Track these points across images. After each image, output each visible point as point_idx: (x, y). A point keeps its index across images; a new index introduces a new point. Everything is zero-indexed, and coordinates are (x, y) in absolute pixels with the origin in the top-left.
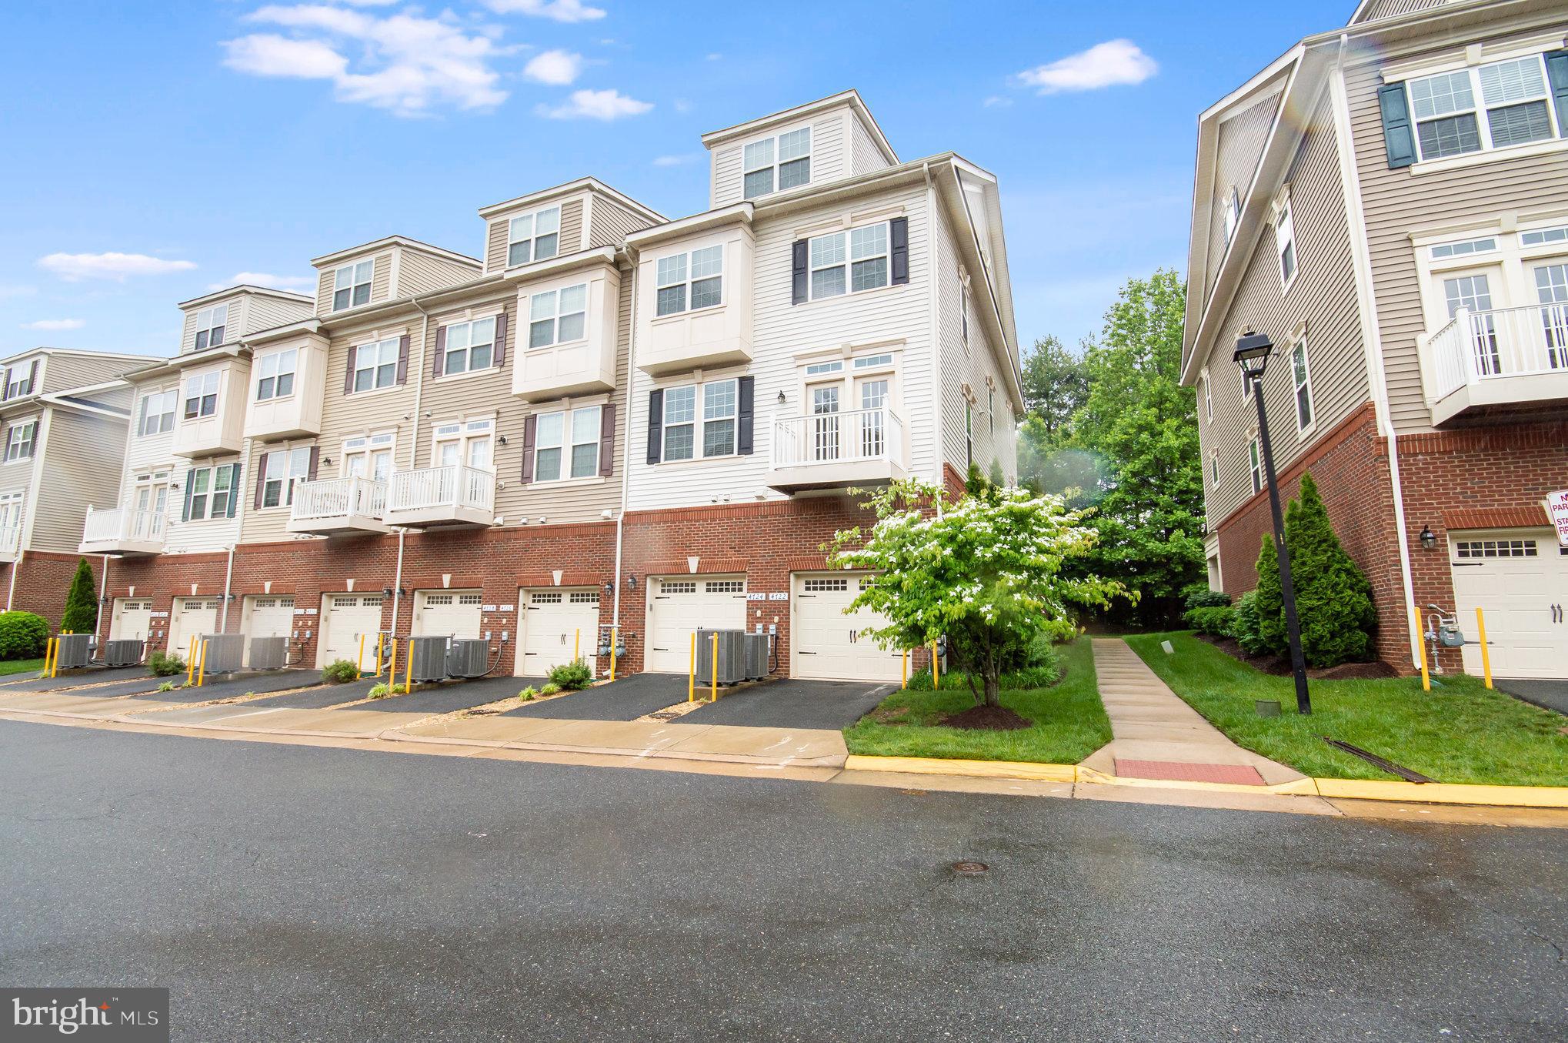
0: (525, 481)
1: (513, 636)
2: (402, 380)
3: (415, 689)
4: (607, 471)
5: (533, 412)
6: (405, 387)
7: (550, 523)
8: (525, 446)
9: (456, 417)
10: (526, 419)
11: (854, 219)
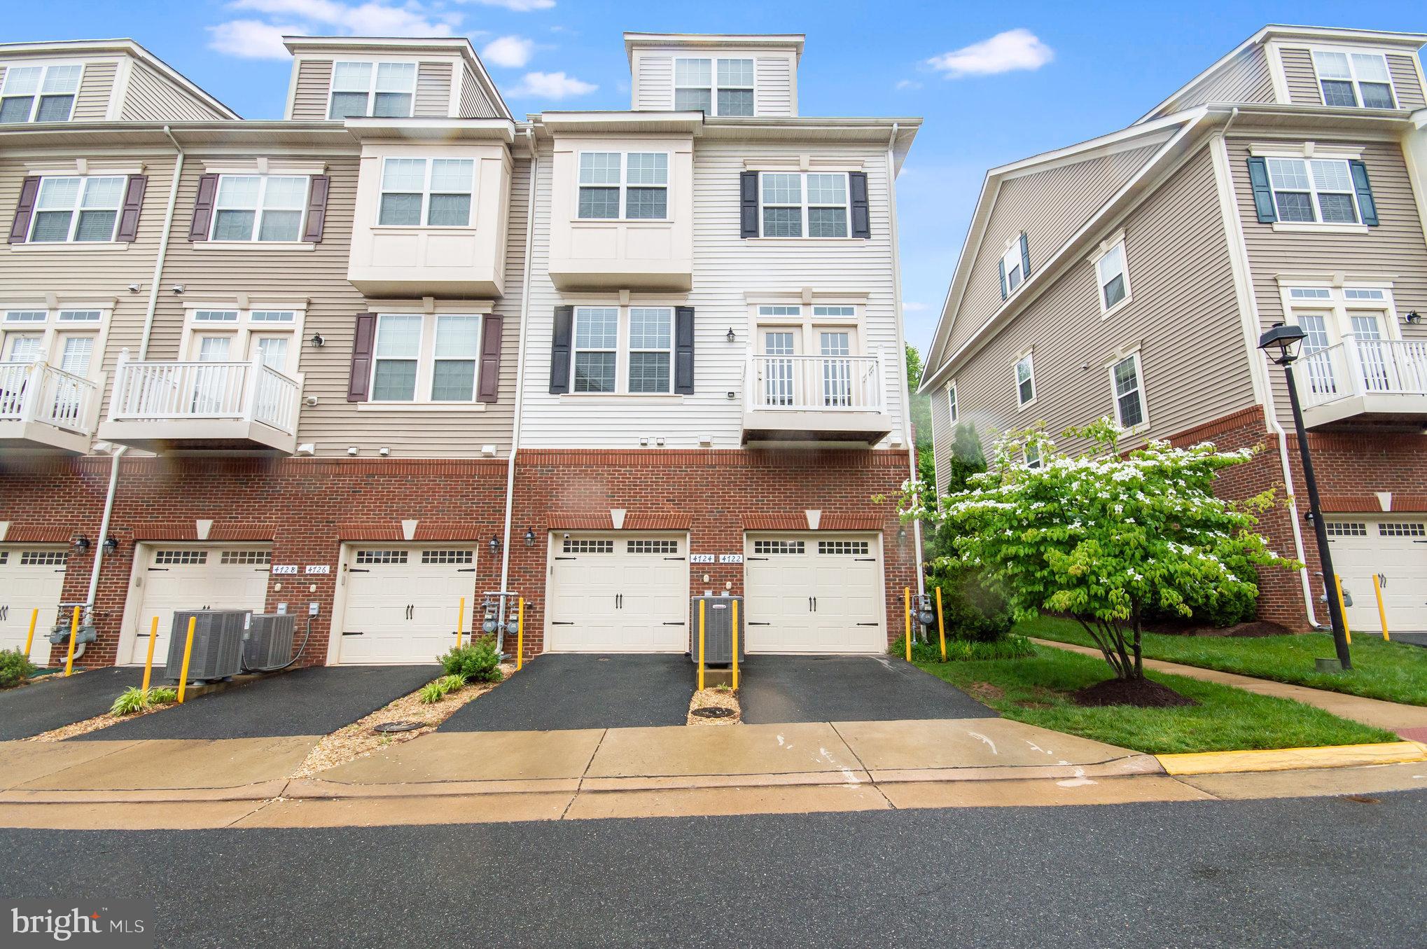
0: (353, 398)
1: (327, 609)
2: (127, 235)
3: (194, 695)
4: (488, 395)
5: (371, 310)
6: (132, 246)
7: (396, 456)
8: (355, 352)
9: (234, 300)
10: (359, 317)
11: (812, 163)
